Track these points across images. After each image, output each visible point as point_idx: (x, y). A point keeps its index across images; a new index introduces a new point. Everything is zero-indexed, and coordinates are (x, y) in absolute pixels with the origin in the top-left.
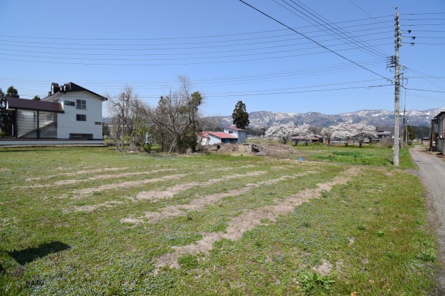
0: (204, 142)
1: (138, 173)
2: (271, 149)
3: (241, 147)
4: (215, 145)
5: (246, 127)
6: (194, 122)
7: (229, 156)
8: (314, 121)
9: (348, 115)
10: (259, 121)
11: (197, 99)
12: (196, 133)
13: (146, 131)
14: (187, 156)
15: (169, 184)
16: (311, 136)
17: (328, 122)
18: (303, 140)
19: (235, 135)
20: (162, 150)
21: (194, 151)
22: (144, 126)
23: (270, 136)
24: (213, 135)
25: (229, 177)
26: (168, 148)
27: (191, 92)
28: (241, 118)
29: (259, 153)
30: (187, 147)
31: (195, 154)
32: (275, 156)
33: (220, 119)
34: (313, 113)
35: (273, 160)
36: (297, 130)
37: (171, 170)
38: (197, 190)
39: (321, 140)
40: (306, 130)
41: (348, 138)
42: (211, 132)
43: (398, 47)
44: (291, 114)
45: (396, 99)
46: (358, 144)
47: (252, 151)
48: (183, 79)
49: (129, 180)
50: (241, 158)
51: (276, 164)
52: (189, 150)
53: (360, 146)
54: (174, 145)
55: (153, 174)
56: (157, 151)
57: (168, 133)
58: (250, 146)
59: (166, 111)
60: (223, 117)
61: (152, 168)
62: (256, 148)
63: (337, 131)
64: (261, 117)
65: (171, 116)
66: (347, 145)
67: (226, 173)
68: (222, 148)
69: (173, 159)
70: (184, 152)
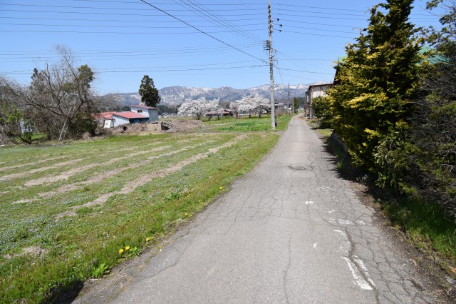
0: (108, 125)
1: (20, 166)
2: (181, 126)
3: (150, 126)
4: (120, 126)
5: (158, 104)
6: (87, 102)
7: (136, 136)
8: (228, 96)
9: (255, 89)
10: (174, 97)
11: (86, 75)
12: (92, 114)
13: (19, 117)
14: (85, 141)
15: (62, 170)
16: (221, 111)
17: (238, 96)
18: (215, 115)
19: (145, 114)
20: (49, 138)
21: (93, 134)
22: (16, 112)
23: (183, 113)
24: (118, 116)
25: (132, 155)
26: (57, 135)
27: (77, 65)
28: (150, 95)
29: (169, 131)
30: (84, 132)
31: (96, 138)
32: (185, 132)
33: (127, 96)
34: (226, 88)
35: (180, 135)
36: (209, 105)
37: (63, 157)
38: (97, 169)
39: (231, 114)
40: (216, 105)
41: (250, 111)
42: (115, 113)
43: (271, 32)
44: (206, 90)
45: (271, 77)
46: (257, 115)
47: (162, 129)
48: (63, 51)
49: (9, 173)
50: (151, 137)
51: (182, 138)
52: (86, 134)
53: (260, 117)
54: (64, 130)
55: (41, 164)
56: (42, 140)
57: (52, 116)
58: (159, 125)
59: (45, 90)
60: (130, 94)
61: (38, 159)
62: (166, 126)
63: (243, 105)
64: (175, 92)
65: (54, 96)
66: (250, 117)
67: (130, 152)
68: (129, 128)
69: (66, 146)
70: (80, 137)
